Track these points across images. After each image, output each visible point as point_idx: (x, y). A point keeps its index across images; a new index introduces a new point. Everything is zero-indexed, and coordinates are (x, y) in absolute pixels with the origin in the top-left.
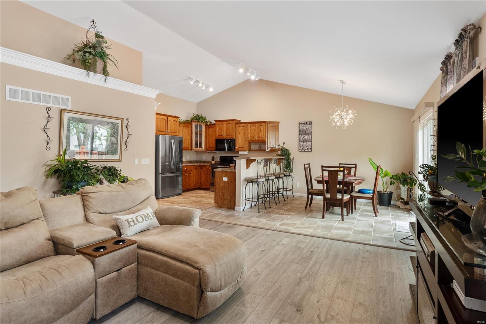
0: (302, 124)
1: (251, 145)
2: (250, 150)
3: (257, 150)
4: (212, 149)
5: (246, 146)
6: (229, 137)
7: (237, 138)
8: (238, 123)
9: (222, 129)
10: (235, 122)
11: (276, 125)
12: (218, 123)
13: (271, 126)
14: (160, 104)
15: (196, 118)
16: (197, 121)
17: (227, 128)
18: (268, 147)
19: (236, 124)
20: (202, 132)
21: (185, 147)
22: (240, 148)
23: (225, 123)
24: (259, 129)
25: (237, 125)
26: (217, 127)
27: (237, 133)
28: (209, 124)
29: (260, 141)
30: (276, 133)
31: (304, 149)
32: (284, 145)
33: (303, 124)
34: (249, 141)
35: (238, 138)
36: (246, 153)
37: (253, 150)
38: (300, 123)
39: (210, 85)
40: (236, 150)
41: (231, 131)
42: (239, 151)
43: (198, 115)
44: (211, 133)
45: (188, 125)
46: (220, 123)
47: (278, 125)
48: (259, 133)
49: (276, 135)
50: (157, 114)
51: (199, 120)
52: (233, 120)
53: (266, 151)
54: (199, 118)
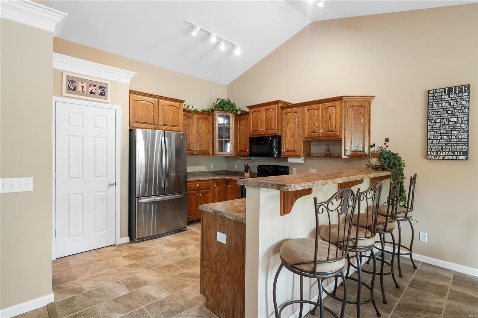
0: (436, 94)
1: (310, 145)
2: (308, 155)
3: (322, 155)
4: (244, 153)
5: (301, 148)
6: (269, 132)
7: (284, 134)
8: (286, 106)
9: (259, 121)
10: (280, 105)
11: (365, 104)
12: (253, 110)
13: (353, 106)
14: (137, 73)
15: (220, 106)
16: (221, 109)
17: (266, 118)
18: (346, 151)
19: (282, 108)
20: (229, 126)
21: (201, 150)
22: (289, 151)
23: (263, 109)
24: (326, 114)
25: (284, 111)
26: (251, 117)
27: (284, 124)
28: (239, 113)
29: (328, 137)
30: (364, 120)
31: (442, 153)
32: (387, 144)
33: (440, 94)
34: (305, 138)
35: (286, 134)
36: (301, 160)
37: (315, 155)
38: (431, 92)
39: (235, 44)
40: (282, 156)
41: (273, 122)
42: (288, 158)
43: (222, 100)
44: (243, 128)
45: (208, 116)
46: (256, 109)
47: (369, 103)
48: (325, 122)
49: (365, 124)
50: (131, 92)
51: (223, 108)
52: (277, 102)
53: (342, 157)
54: (224, 105)
